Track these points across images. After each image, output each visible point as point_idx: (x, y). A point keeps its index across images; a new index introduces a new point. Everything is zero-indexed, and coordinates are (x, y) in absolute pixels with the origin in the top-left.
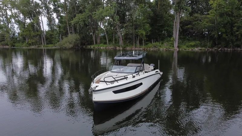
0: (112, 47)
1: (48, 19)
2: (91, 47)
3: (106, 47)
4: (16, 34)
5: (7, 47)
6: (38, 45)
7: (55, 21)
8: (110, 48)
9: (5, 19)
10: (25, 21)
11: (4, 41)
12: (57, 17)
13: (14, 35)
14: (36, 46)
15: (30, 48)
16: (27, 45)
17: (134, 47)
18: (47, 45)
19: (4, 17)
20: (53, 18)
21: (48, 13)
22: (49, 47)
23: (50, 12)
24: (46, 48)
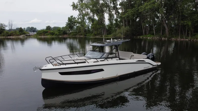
0: (158, 38)
1: (109, 15)
2: (140, 37)
3: (153, 37)
4: (90, 27)
5: (82, 36)
6: (101, 35)
7: (114, 17)
8: (156, 38)
9: (82, 17)
10: (94, 17)
11: (80, 32)
12: (116, 13)
13: (88, 28)
14: (100, 36)
15: (96, 37)
16: (94, 35)
17: (179, 37)
18: (107, 35)
19: (81, 15)
20: (113, 14)
21: (109, 11)
22: (108, 37)
23: (111, 10)
24: (106, 38)
